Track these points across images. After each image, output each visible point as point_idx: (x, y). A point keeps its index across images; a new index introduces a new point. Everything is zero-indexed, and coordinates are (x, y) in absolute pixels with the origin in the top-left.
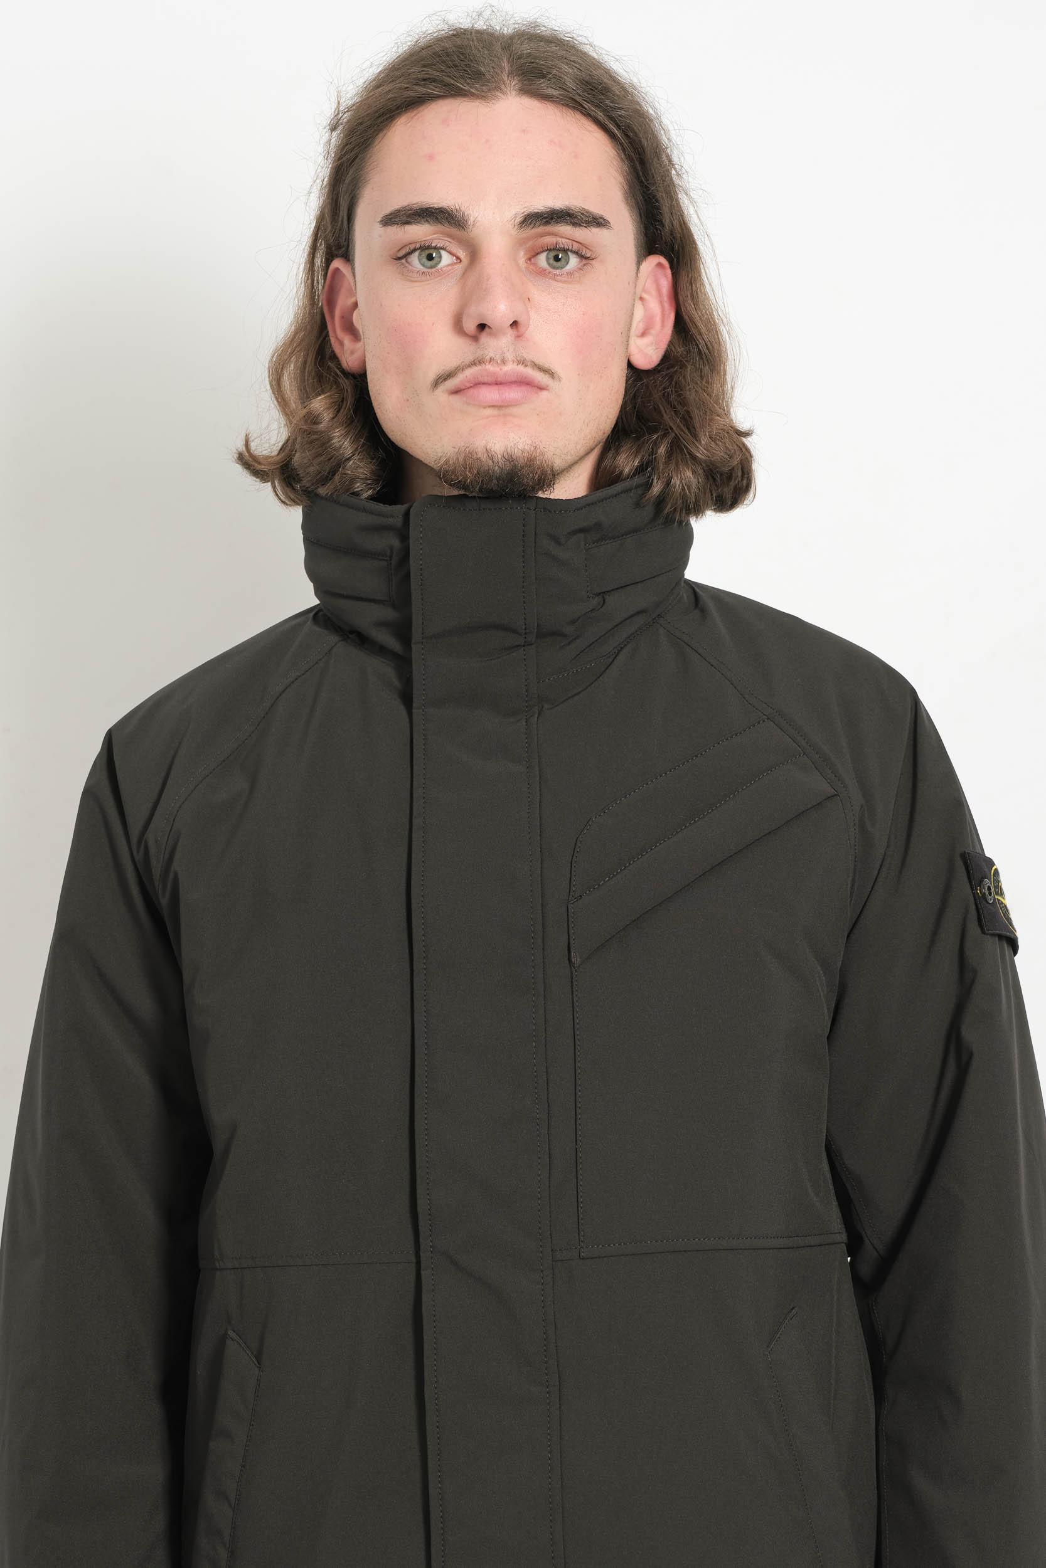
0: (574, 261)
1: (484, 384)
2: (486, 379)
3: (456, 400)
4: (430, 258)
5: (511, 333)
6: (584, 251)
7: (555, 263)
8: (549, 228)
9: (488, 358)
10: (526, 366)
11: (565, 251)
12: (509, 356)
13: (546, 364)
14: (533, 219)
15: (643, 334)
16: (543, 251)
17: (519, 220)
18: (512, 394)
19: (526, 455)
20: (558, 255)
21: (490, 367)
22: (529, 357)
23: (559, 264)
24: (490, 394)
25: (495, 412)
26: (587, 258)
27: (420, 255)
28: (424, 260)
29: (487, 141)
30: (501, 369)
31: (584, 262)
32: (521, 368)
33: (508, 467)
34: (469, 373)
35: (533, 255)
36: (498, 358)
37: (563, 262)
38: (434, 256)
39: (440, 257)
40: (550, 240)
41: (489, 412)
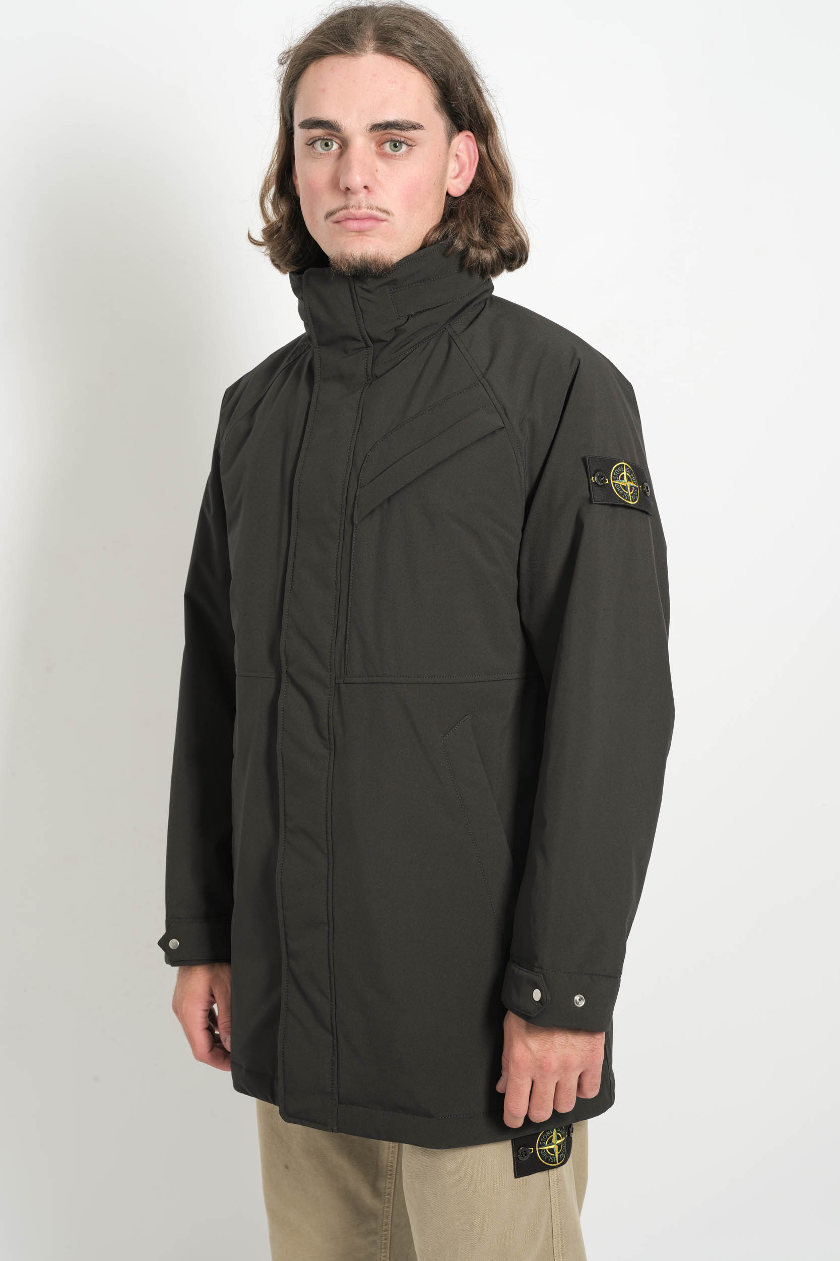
0: (404, 147)
1: (350, 219)
2: (350, 217)
3: (336, 225)
4: (327, 145)
5: (365, 191)
6: (410, 143)
7: (394, 149)
8: (386, 131)
9: (351, 205)
10: (372, 209)
11: (400, 142)
12: (364, 204)
13: (385, 207)
14: (376, 127)
15: (457, 177)
16: (388, 142)
17: (369, 128)
18: (367, 224)
19: (372, 258)
20: (396, 145)
21: (352, 211)
22: (374, 203)
23: (397, 149)
24: (354, 225)
25: (358, 234)
26: (411, 146)
27: (321, 143)
28: (324, 146)
29: (354, 81)
30: (358, 213)
31: (410, 147)
32: (369, 211)
33: (363, 264)
34: (342, 213)
35: (380, 144)
36: (357, 206)
37: (399, 148)
38: (329, 144)
39: (332, 144)
40: (389, 137)
41: (353, 234)
